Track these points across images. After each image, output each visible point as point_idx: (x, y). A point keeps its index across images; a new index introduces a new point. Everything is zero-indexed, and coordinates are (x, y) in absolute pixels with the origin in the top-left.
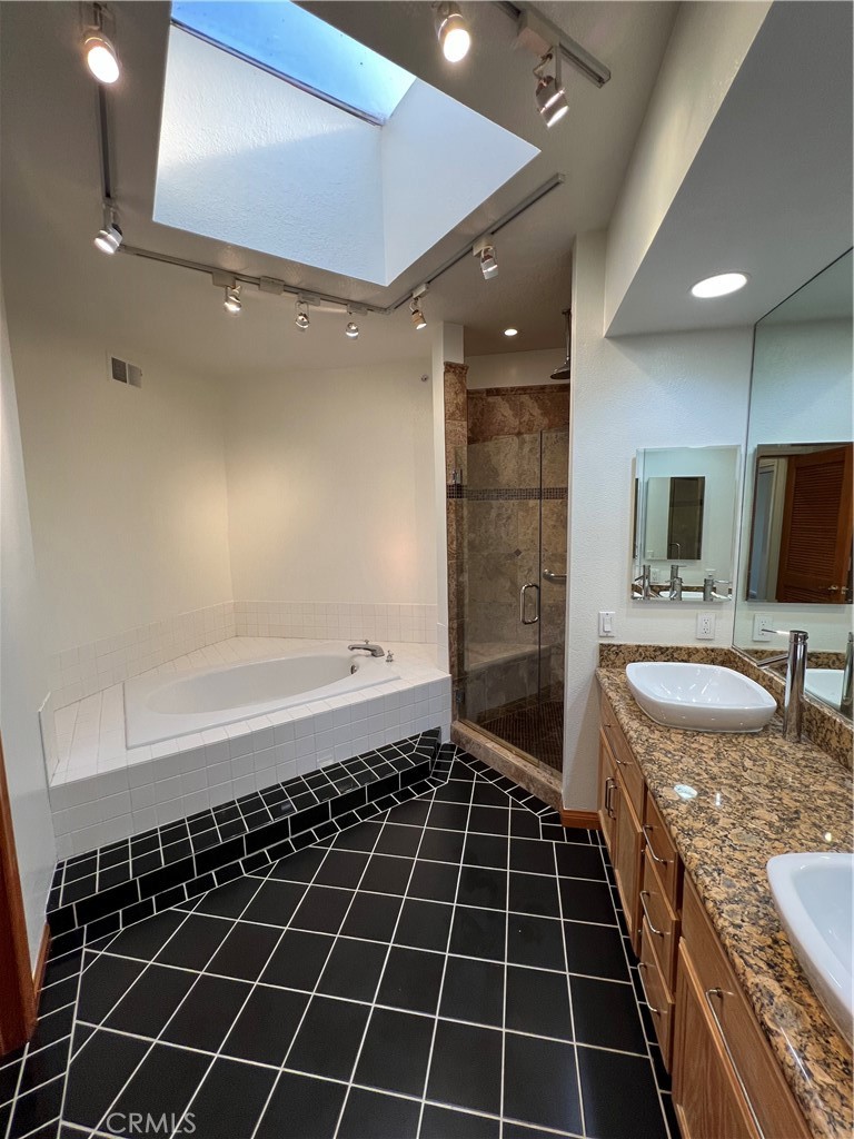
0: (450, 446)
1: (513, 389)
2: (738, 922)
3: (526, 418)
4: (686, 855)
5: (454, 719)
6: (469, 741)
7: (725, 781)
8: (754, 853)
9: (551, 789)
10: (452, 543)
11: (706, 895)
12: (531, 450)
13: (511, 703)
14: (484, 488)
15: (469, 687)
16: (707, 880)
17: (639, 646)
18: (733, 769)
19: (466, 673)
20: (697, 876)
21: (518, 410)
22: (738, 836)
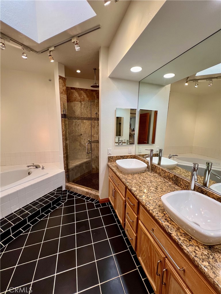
0: (62, 102)
1: (78, 88)
2: (157, 213)
3: (82, 97)
4: (142, 202)
5: (66, 183)
6: (71, 188)
7: (143, 183)
8: (154, 197)
9: (96, 195)
10: (63, 131)
11: (149, 209)
12: (84, 107)
13: (81, 176)
14: (71, 116)
15: (70, 173)
16: (148, 206)
17: (117, 156)
18: (143, 180)
19: (69, 169)
20: (146, 206)
21: (80, 95)
22: (150, 194)
